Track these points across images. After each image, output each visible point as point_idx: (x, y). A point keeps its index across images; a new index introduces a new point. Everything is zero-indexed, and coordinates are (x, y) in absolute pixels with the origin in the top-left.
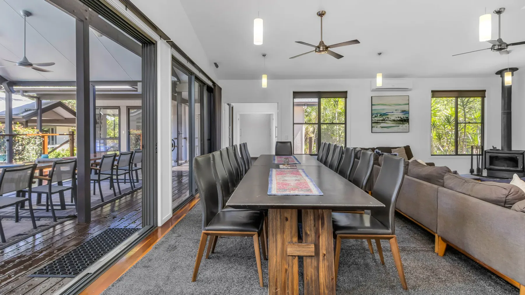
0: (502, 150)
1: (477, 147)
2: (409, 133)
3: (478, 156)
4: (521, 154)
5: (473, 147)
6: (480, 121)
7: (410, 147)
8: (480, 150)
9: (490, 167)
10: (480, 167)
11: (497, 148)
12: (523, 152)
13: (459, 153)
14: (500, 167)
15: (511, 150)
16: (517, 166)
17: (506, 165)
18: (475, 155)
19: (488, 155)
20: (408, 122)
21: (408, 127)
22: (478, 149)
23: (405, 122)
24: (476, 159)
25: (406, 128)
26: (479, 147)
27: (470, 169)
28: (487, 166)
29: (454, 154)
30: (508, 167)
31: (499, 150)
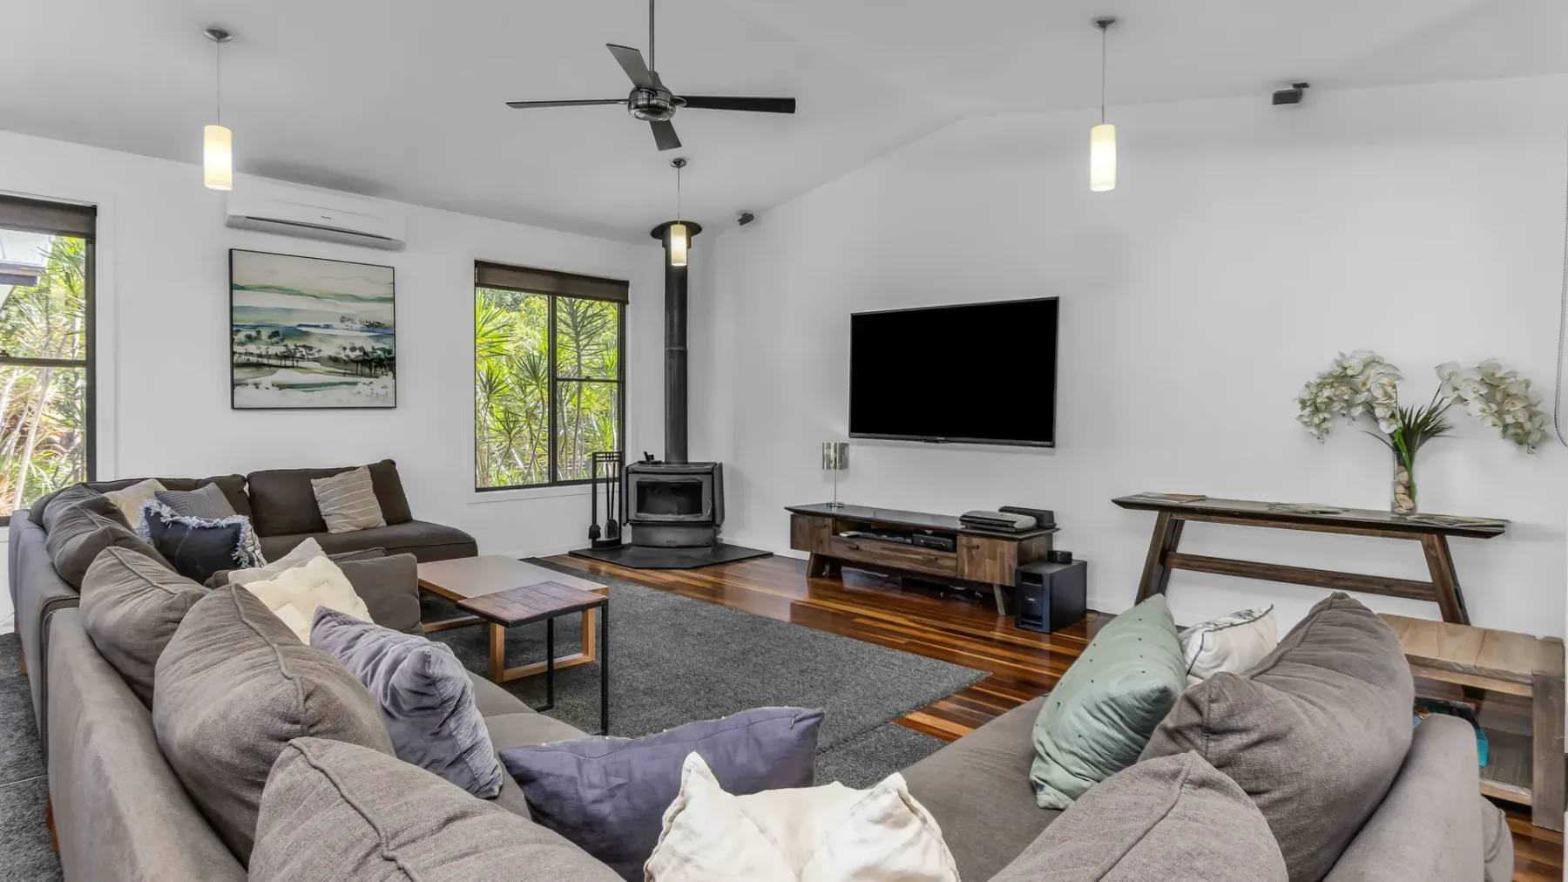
0: (667, 464)
1: (607, 457)
2: (395, 411)
3: (611, 484)
4: (708, 473)
5: (597, 455)
6: (615, 376)
7: (397, 467)
8: (614, 465)
9: (638, 517)
10: (616, 518)
11: (656, 459)
12: (710, 467)
13: (561, 478)
14: (662, 516)
15: (686, 463)
16: (699, 511)
17: (675, 508)
18: (601, 481)
19: (633, 479)
20: (391, 370)
21: (391, 389)
22: (610, 461)
23: (378, 369)
24: (605, 491)
25: (382, 391)
26: (613, 457)
27: (591, 528)
28: (632, 515)
29: (547, 481)
30: (679, 514)
31: (660, 462)
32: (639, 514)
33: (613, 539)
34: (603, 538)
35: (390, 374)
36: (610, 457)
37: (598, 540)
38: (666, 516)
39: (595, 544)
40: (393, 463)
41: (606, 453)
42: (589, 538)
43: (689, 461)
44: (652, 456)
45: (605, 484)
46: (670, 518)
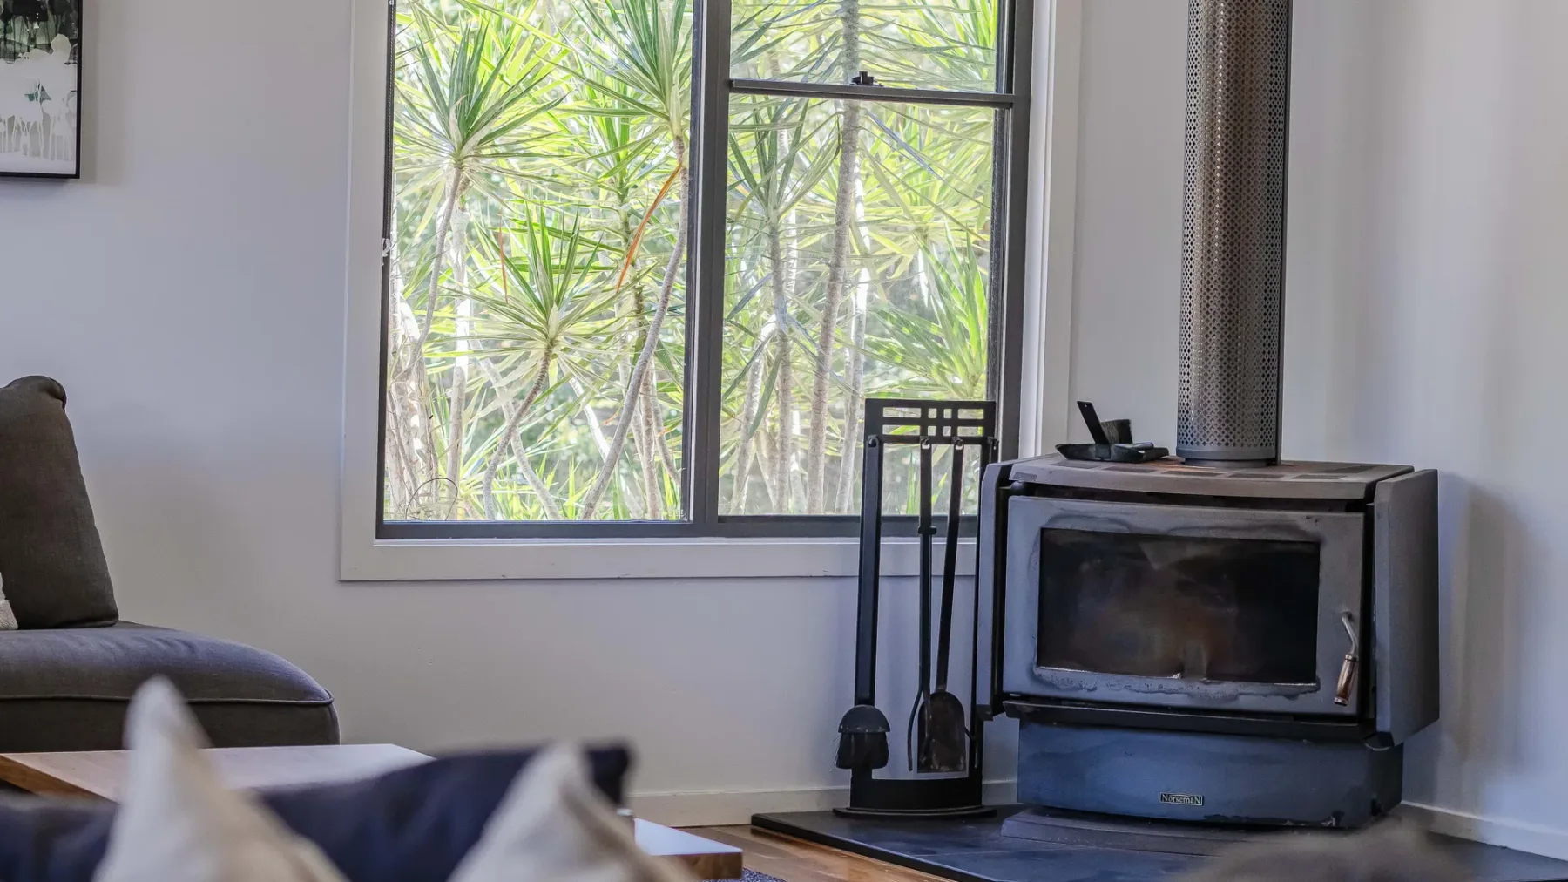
0: (1189, 461)
1: (924, 422)
2: (71, 190)
3: (939, 543)
4: (1351, 505)
5: (888, 412)
6: (984, 80)
7: (70, 411)
8: (958, 456)
9: (1037, 679)
10: (957, 685)
11: (1140, 438)
12: (1364, 479)
13: (734, 503)
14: (1137, 682)
15: (1273, 462)
16: (1303, 669)
17: (1198, 649)
18: (901, 525)
19: (1027, 518)
20: (63, 30)
21: (61, 106)
22: (940, 439)
23: (17, 24)
24: (915, 568)
25: (31, 113)
26: (955, 423)
27: (848, 720)
28: (1017, 677)
29: (672, 511)
30: (1214, 675)
31: (1156, 455)
32: (1047, 672)
33: (944, 775)
34: (900, 766)
35: (61, 42)
36: (940, 422)
37: (877, 774)
38: (1155, 682)
39: (862, 790)
40: (56, 393)
41: (924, 405)
42: (842, 762)
43: (1286, 455)
44: (1124, 429)
45: (916, 542)
46: (1174, 691)
